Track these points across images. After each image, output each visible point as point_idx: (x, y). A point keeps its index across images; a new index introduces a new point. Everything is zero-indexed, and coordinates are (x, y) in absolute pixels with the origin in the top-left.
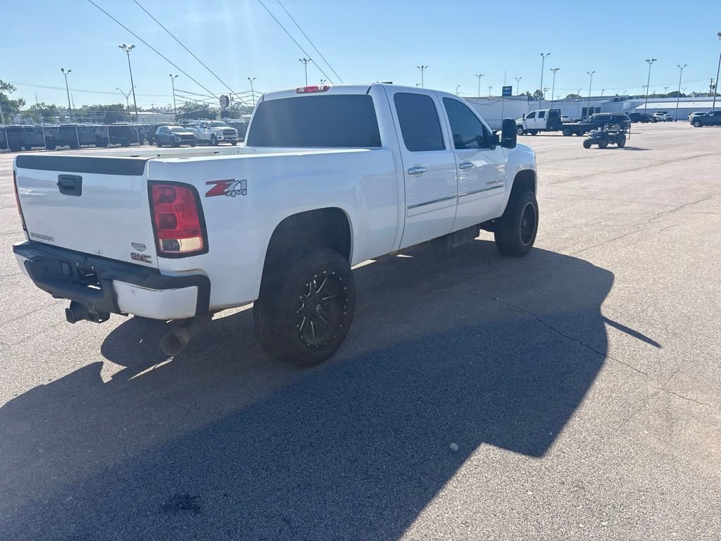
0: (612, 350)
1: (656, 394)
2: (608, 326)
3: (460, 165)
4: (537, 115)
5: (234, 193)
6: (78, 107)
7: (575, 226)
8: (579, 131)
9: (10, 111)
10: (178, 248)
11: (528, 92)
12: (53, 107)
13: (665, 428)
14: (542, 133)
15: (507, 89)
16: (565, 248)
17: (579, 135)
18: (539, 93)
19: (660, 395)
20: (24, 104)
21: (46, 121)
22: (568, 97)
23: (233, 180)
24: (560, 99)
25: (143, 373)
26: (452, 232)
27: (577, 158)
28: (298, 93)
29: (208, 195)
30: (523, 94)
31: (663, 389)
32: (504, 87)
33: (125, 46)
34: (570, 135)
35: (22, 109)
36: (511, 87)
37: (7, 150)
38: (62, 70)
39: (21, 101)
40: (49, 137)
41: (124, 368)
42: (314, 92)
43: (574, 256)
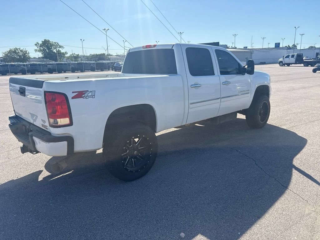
0: (292, 186)
1: (309, 214)
2: (294, 171)
3: (223, 83)
4: (290, 57)
5: (87, 97)
6: (88, 55)
7: (294, 113)
8: (312, 64)
9: (61, 56)
10: (57, 123)
11: (288, 46)
12: (78, 55)
13: (308, 237)
14: (293, 65)
15: (277, 44)
16: (285, 125)
17: (312, 66)
18: (295, 46)
19: (312, 215)
20: (67, 54)
21: (75, 61)
22: (309, 47)
23: (88, 91)
24: (305, 48)
25: (57, 177)
26: (218, 116)
27: (308, 78)
28: (143, 48)
29: (73, 98)
30: (286, 47)
31: (314, 211)
32: (275, 43)
33: (105, 29)
34: (308, 66)
35: (66, 56)
36: (280, 43)
37: (56, 72)
38: (81, 40)
39: (66, 52)
40: (73, 67)
41: (50, 174)
42: (150, 48)
43: (289, 129)
